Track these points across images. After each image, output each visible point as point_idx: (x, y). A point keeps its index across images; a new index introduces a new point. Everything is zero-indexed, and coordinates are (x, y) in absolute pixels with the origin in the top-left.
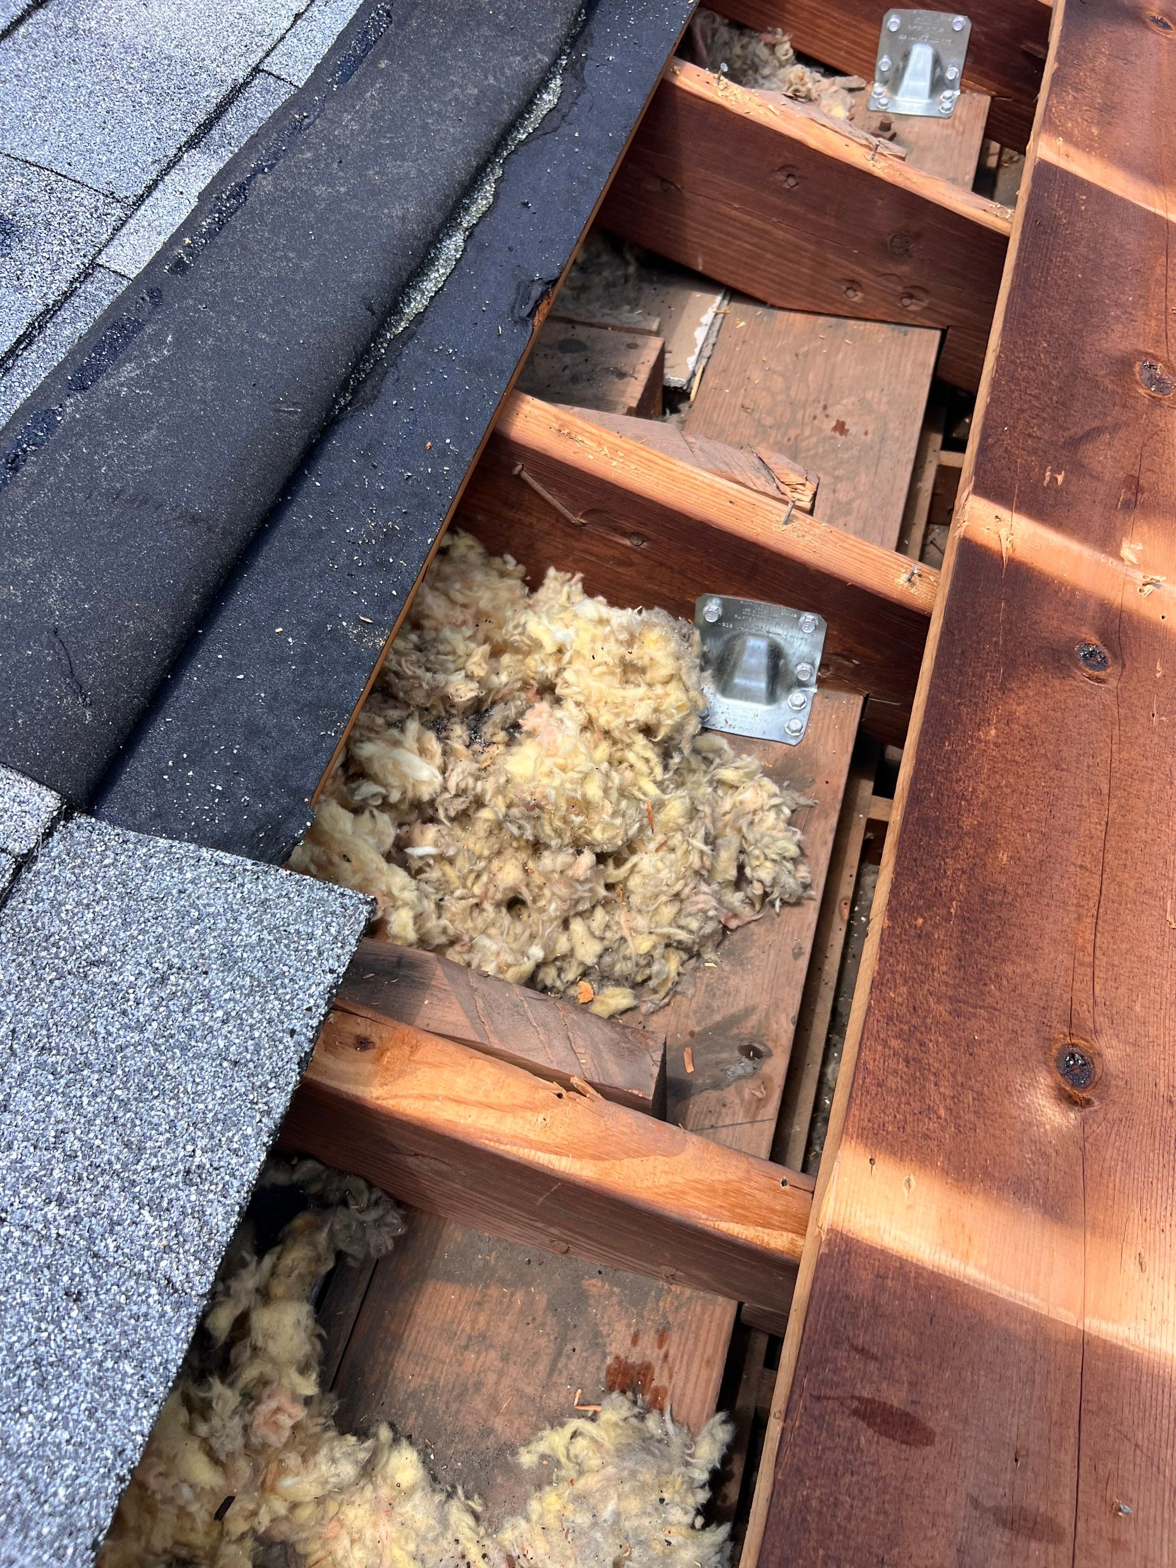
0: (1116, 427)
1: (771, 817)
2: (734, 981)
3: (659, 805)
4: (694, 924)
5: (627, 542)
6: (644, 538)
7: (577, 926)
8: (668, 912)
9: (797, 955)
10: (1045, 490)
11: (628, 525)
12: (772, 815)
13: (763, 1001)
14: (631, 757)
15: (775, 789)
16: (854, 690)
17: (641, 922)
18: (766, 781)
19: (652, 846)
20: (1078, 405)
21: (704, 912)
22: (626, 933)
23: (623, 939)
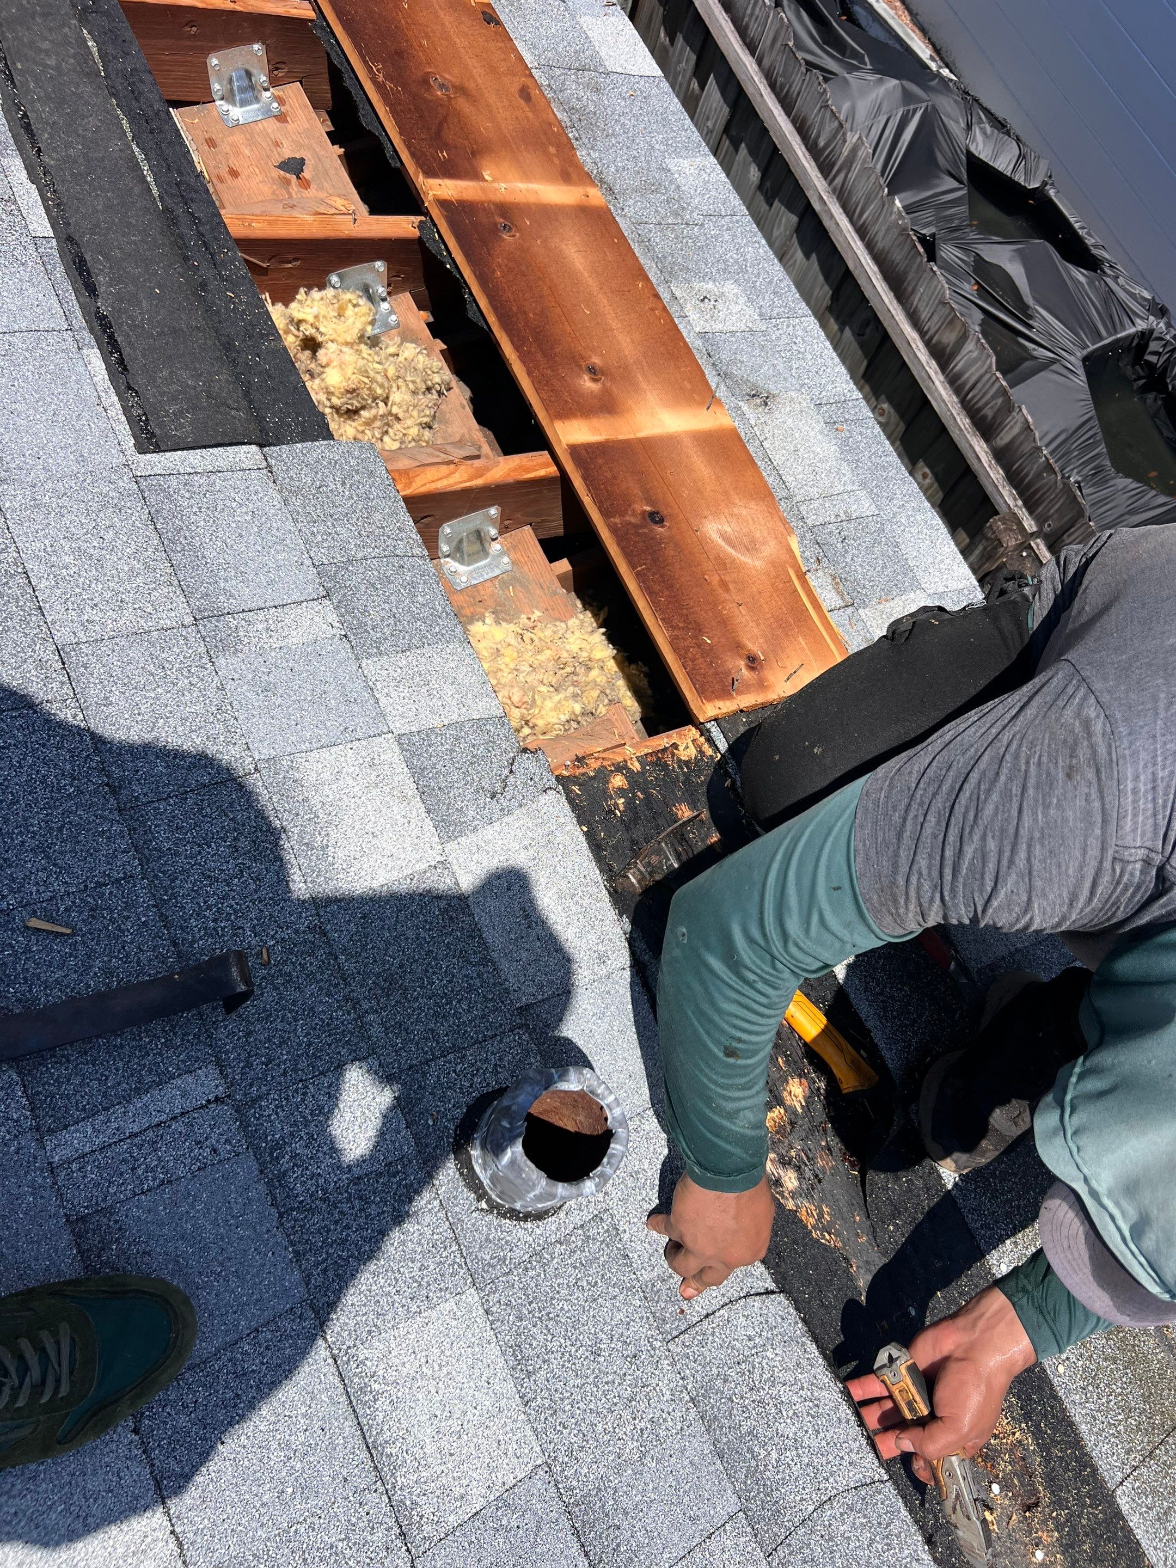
0: (445, 118)
1: (421, 358)
2: (450, 430)
3: (386, 370)
4: (428, 412)
5: (290, 265)
6: (296, 259)
7: (386, 439)
8: (415, 413)
9: (464, 408)
10: (445, 162)
11: (290, 257)
12: (420, 357)
13: (465, 430)
14: (365, 356)
15: (414, 345)
16: (404, 291)
17: (409, 422)
18: (408, 345)
19: (394, 389)
20: (426, 114)
21: (427, 406)
22: (404, 432)
23: (405, 435)
